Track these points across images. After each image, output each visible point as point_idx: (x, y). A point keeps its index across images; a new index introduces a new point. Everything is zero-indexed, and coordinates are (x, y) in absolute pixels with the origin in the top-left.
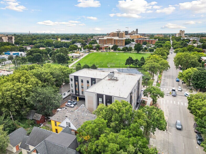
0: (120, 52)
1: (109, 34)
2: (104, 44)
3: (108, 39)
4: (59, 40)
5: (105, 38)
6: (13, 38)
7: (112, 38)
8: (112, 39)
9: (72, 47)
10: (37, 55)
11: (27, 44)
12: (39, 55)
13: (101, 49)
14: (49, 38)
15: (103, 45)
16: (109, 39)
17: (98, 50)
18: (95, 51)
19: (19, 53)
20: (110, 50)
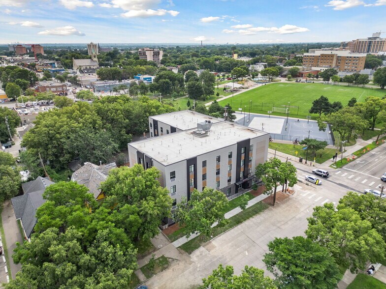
0: (338, 85)
1: (347, 44)
2: (313, 65)
3: (322, 55)
4: (235, 56)
5: (318, 53)
6: (161, 53)
7: (334, 52)
8: (332, 56)
9: (236, 71)
10: (164, 82)
11: (175, 63)
12: (167, 83)
13: (301, 75)
14: (222, 54)
15: (309, 68)
16: (326, 56)
17: (289, 78)
18: (283, 80)
19: (151, 78)
20: (319, 79)
